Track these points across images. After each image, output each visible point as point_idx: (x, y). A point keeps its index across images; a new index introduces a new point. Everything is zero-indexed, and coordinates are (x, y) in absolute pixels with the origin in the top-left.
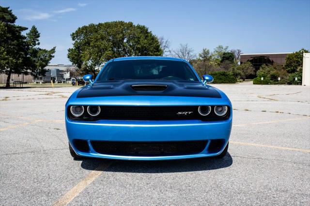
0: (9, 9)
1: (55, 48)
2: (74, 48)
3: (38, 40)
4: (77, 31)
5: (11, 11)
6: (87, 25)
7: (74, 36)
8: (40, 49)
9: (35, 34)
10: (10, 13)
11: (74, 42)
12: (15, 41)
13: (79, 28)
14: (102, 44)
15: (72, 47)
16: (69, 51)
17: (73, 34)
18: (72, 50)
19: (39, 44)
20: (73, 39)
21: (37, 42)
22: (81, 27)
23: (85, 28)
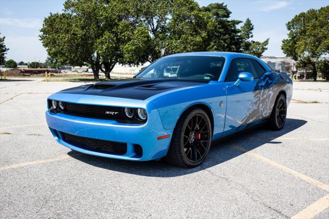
0: (224, 5)
1: (268, 40)
2: (289, 39)
3: (251, 33)
4: (293, 19)
5: (226, 6)
6: (306, 11)
7: (289, 26)
8: (254, 42)
9: (249, 26)
10: (225, 9)
11: (289, 31)
12: (227, 35)
13: (296, 16)
14: (321, 32)
15: (287, 37)
16: (283, 42)
17: (289, 23)
18: (287, 40)
19: (252, 36)
20: (289, 29)
21: (250, 35)
22: (298, 14)
23: (302, 15)
